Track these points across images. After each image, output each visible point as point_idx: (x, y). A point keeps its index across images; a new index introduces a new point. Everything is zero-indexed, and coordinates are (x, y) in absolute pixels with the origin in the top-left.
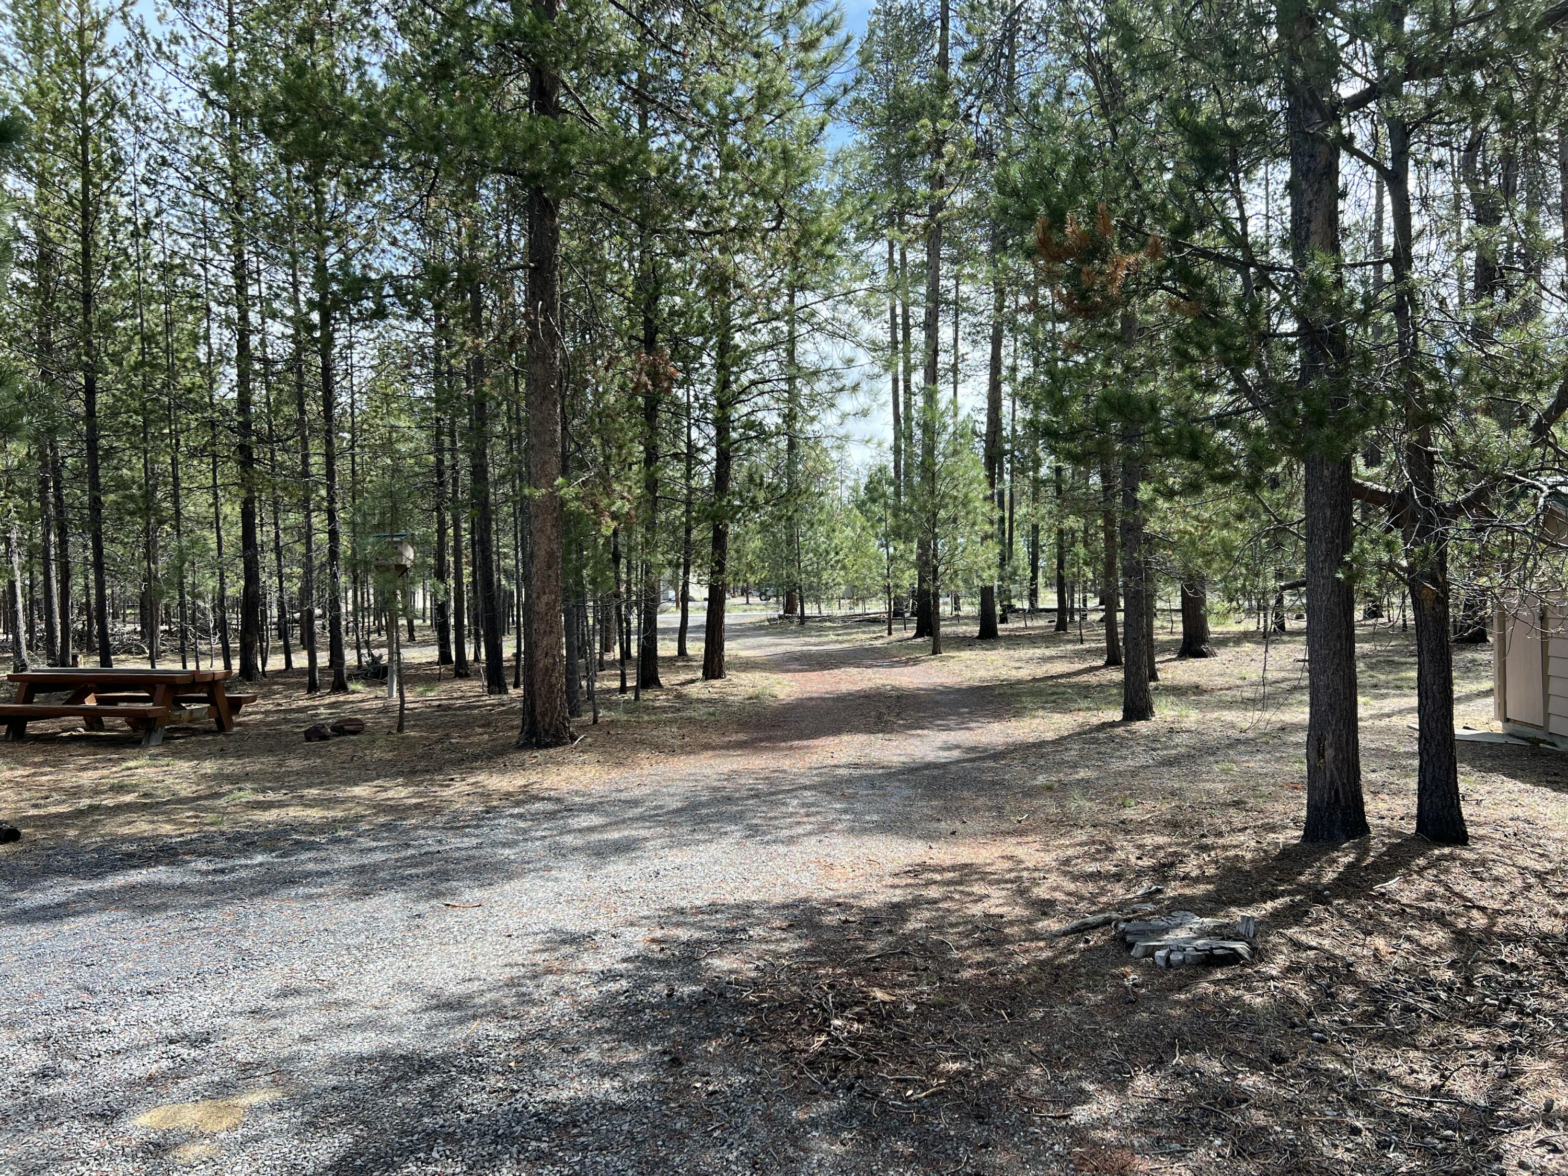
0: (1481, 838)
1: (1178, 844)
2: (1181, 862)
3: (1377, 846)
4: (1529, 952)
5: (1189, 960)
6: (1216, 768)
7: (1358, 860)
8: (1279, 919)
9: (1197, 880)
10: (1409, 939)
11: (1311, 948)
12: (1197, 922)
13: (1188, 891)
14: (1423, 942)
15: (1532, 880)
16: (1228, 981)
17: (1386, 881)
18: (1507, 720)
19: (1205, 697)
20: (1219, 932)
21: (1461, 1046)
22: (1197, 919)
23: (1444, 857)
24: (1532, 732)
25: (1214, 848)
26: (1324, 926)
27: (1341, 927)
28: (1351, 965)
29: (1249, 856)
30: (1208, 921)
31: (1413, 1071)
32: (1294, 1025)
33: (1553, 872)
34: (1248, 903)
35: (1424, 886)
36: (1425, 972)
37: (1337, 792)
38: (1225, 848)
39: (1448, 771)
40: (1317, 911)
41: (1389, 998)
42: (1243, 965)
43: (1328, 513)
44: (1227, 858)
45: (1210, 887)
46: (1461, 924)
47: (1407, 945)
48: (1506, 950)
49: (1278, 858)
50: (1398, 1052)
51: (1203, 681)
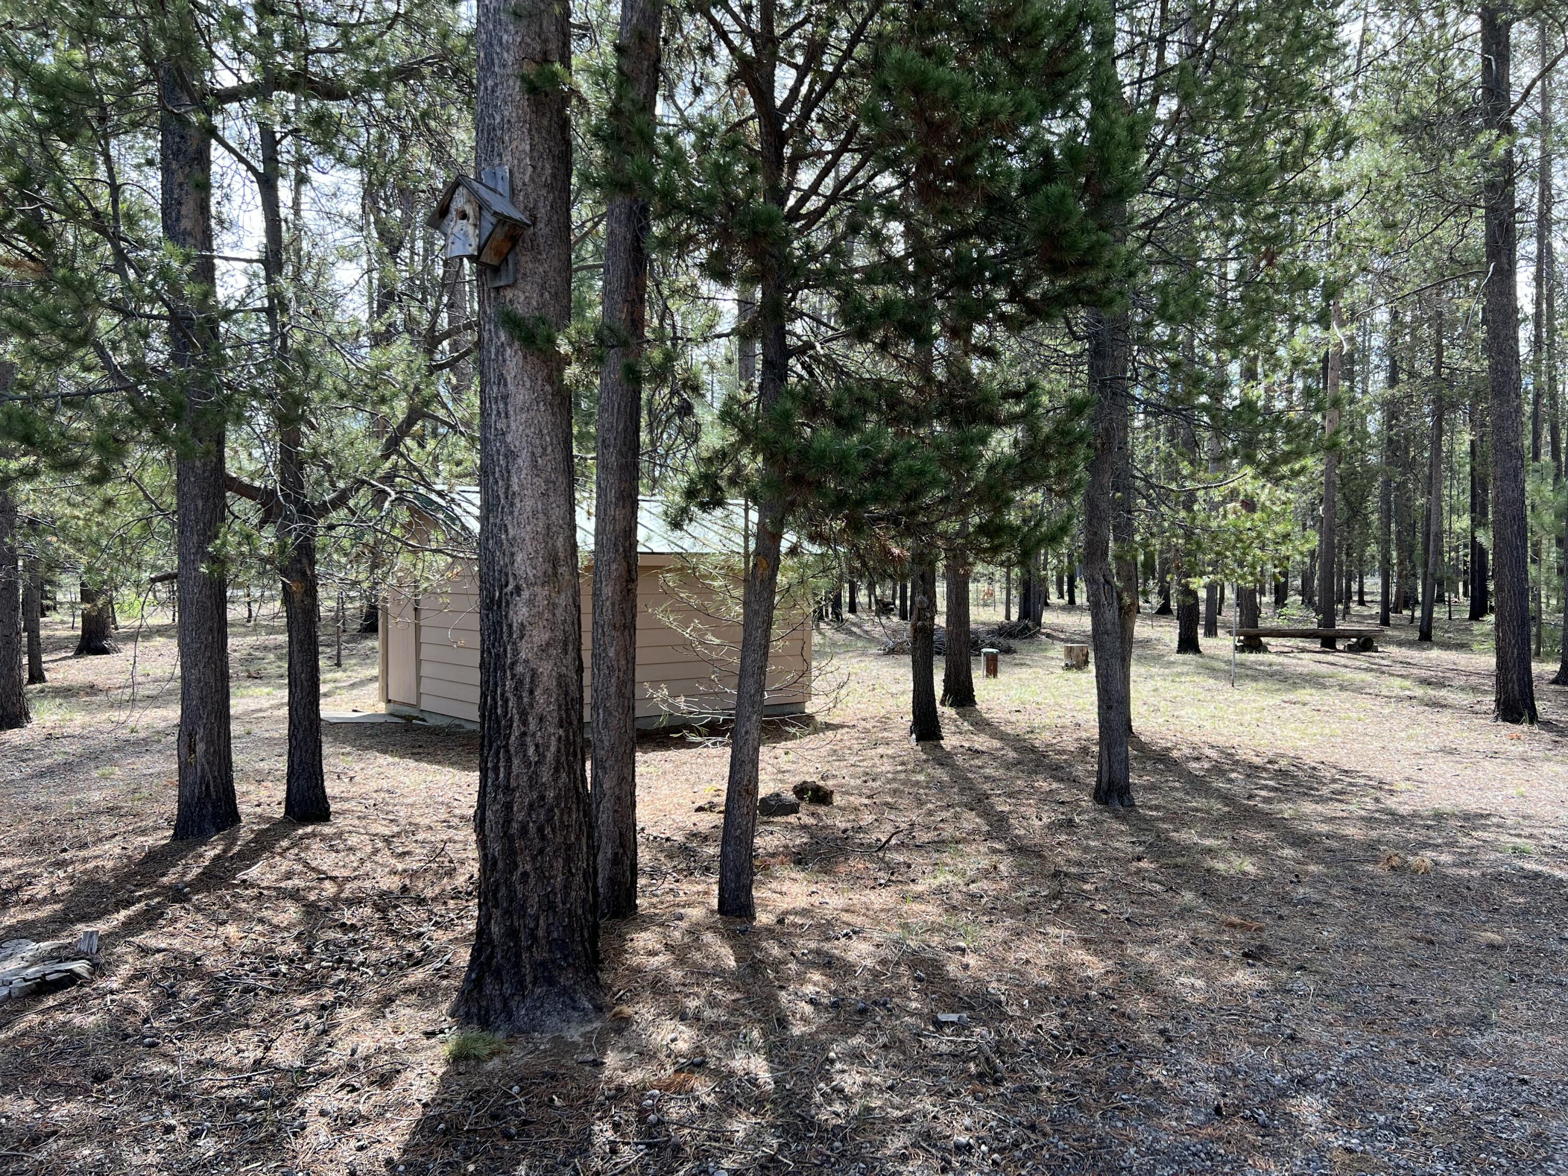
0: (343, 813)
1: (29, 865)
2: (30, 884)
3: (245, 834)
4: (368, 911)
5: (15, 993)
6: (95, 774)
7: (225, 851)
8: (131, 927)
9: (44, 901)
10: (261, 921)
11: (159, 951)
12: (31, 948)
13: (30, 916)
14: (275, 921)
15: (380, 845)
16: (61, 1007)
17: (249, 867)
18: (389, 701)
19: (101, 697)
20: (56, 956)
21: (291, 1014)
22: (33, 946)
23: (306, 836)
24: (407, 711)
25: (72, 862)
26: (179, 925)
27: (195, 922)
28: (199, 959)
29: (110, 865)
30: (46, 945)
31: (240, 1051)
32: (127, 1036)
33: (398, 835)
34: (101, 915)
35: (284, 865)
36: (272, 950)
37: (208, 787)
38: (85, 860)
39: (314, 754)
40: (174, 910)
41: (229, 984)
42: (81, 985)
43: (200, 504)
44: (84, 872)
45: (57, 907)
46: (312, 897)
47: (259, 928)
48: (347, 913)
49: (143, 862)
50: (229, 1036)
51: (100, 682)
